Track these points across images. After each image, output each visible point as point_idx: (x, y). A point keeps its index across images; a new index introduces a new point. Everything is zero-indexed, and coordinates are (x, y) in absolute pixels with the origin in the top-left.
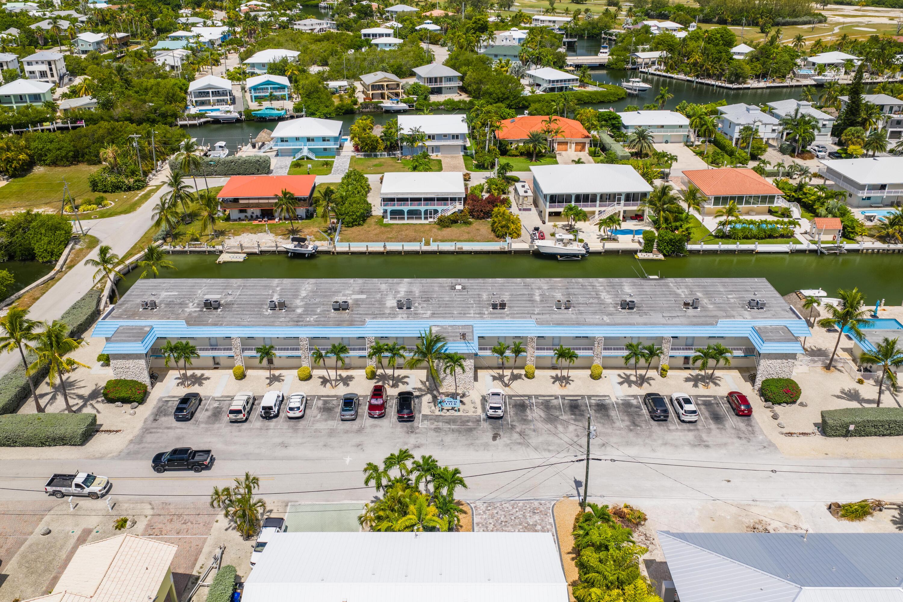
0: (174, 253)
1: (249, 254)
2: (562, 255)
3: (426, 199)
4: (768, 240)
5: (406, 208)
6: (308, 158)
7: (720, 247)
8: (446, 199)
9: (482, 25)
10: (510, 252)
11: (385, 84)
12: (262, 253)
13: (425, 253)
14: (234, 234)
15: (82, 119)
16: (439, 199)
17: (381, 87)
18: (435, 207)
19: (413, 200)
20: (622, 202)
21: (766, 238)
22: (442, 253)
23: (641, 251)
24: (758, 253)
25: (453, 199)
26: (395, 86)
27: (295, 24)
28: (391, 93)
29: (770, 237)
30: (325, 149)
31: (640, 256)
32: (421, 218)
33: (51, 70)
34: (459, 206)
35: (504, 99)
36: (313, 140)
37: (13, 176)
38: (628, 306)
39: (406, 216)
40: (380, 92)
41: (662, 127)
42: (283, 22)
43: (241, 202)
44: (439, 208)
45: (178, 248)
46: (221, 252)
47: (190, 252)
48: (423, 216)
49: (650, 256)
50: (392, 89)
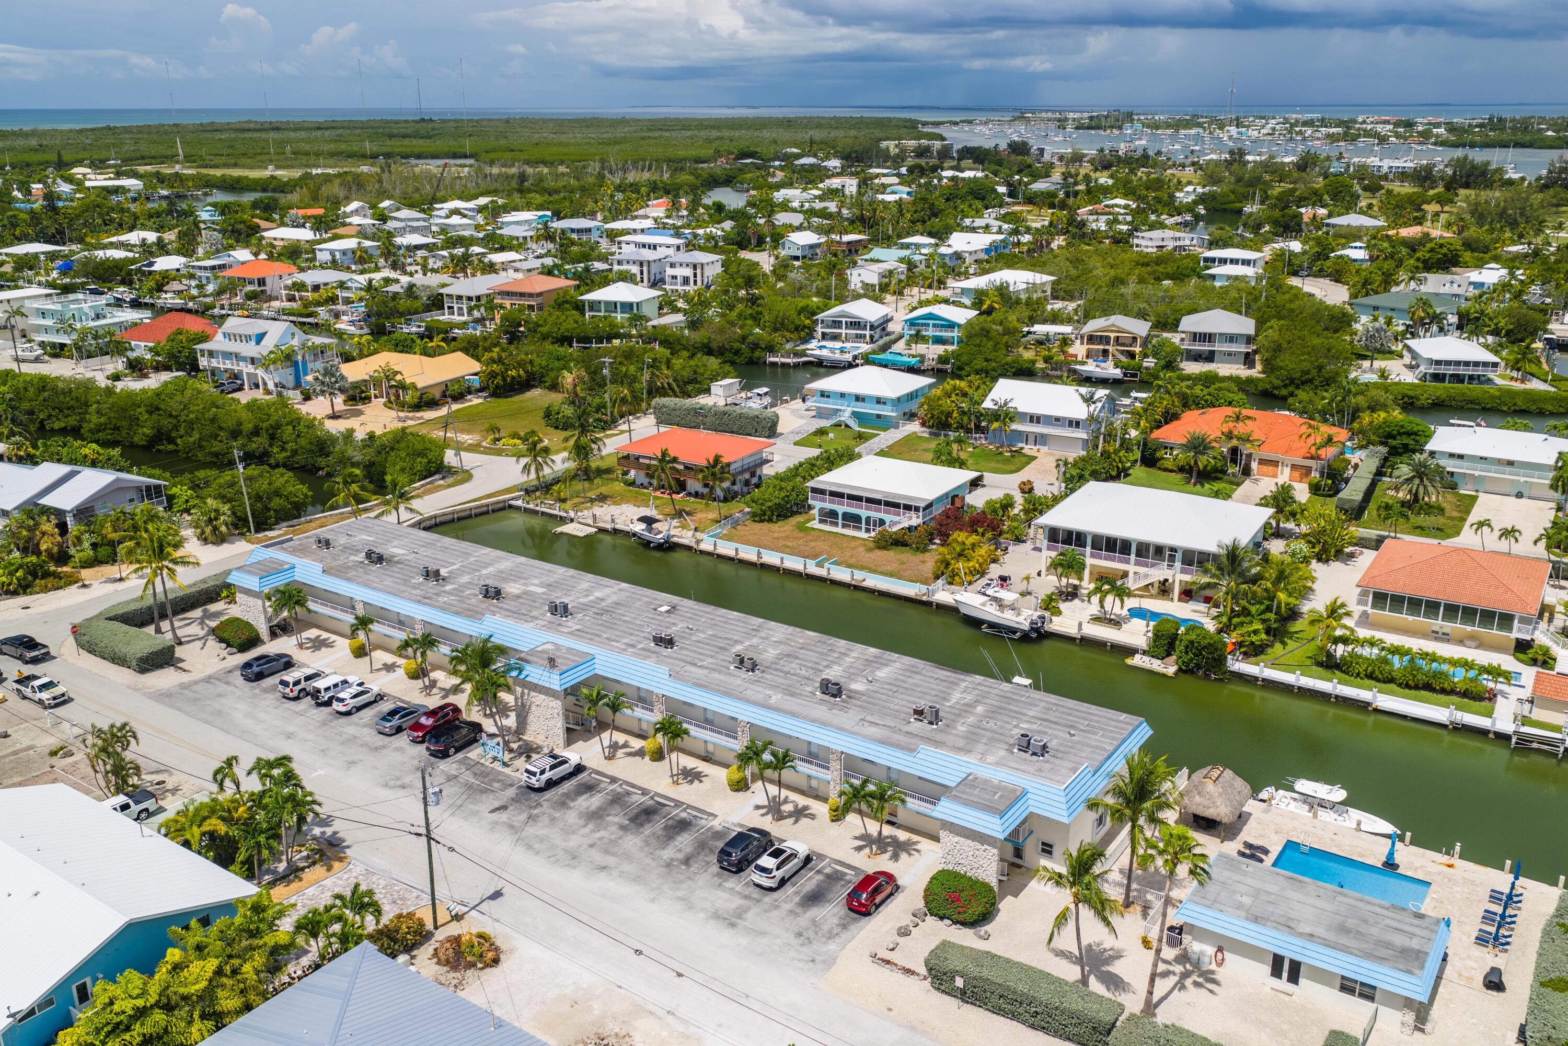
0: (526, 510)
1: (602, 530)
2: (992, 625)
3: (869, 500)
4: (1423, 693)
5: (841, 509)
6: (847, 426)
7: (1297, 679)
8: (897, 506)
9: (1445, 255)
10: (928, 604)
11: (1113, 335)
12: (616, 531)
13: (811, 577)
14: (615, 503)
15: (655, 340)
16: (888, 504)
17: (1107, 340)
18: (881, 515)
19: (851, 497)
20: (1178, 564)
21: (1417, 687)
22: (834, 583)
23: (1144, 653)
24: (1377, 711)
25: (908, 508)
26: (1129, 342)
27: (1138, 237)
28: (1122, 352)
29: (1428, 687)
30: (879, 416)
31: (1137, 660)
32: (860, 528)
33: (695, 275)
34: (915, 520)
35: (1303, 383)
36: (863, 400)
37: (494, 395)
38: (832, 689)
39: (840, 521)
40: (1101, 347)
41: (1511, 463)
42: (1120, 232)
43: (641, 460)
44: (888, 518)
45: (531, 506)
46: (572, 520)
47: (543, 513)
48: (863, 526)
49: (1156, 665)
50: (1123, 345)
